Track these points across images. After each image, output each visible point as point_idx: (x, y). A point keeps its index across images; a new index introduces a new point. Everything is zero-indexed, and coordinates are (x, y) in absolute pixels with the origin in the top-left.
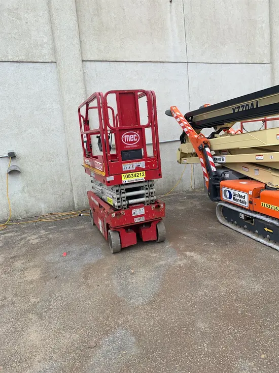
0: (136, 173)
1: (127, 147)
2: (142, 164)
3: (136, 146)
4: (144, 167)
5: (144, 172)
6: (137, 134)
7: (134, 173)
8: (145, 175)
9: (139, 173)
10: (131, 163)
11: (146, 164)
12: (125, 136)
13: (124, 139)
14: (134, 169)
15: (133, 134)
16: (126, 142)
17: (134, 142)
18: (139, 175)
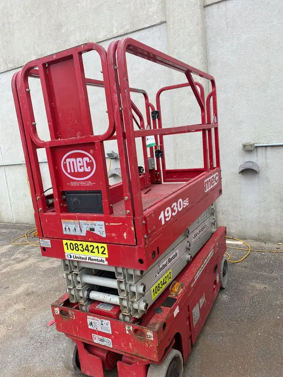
0: (89, 244)
1: (72, 184)
2: (100, 228)
3: (90, 183)
4: (104, 235)
5: (105, 245)
6: (89, 157)
7: (85, 244)
8: (106, 252)
9: (95, 245)
10: (77, 221)
11: (108, 229)
12: (68, 160)
13: (65, 166)
14: (84, 234)
15: (83, 156)
16: (71, 174)
17: (85, 174)
18: (95, 250)
